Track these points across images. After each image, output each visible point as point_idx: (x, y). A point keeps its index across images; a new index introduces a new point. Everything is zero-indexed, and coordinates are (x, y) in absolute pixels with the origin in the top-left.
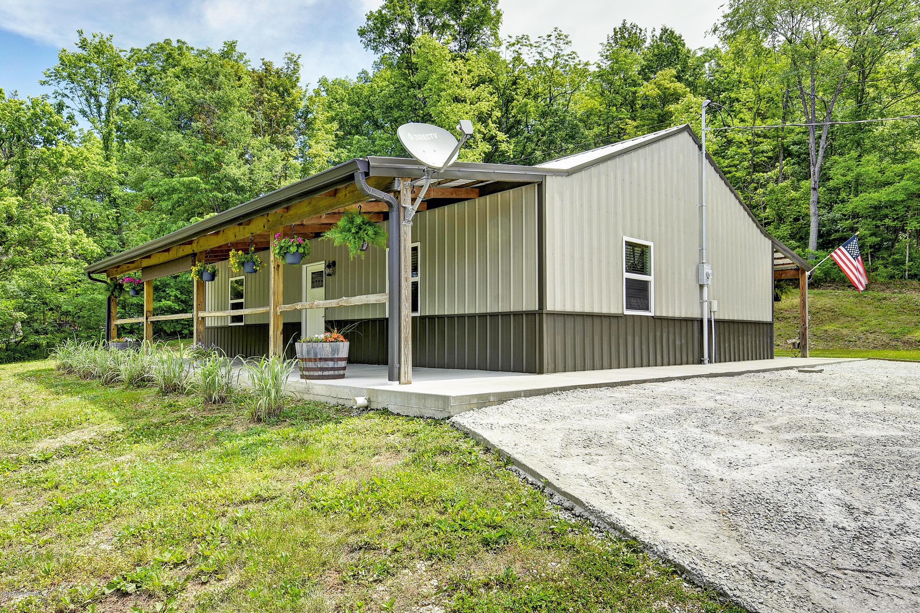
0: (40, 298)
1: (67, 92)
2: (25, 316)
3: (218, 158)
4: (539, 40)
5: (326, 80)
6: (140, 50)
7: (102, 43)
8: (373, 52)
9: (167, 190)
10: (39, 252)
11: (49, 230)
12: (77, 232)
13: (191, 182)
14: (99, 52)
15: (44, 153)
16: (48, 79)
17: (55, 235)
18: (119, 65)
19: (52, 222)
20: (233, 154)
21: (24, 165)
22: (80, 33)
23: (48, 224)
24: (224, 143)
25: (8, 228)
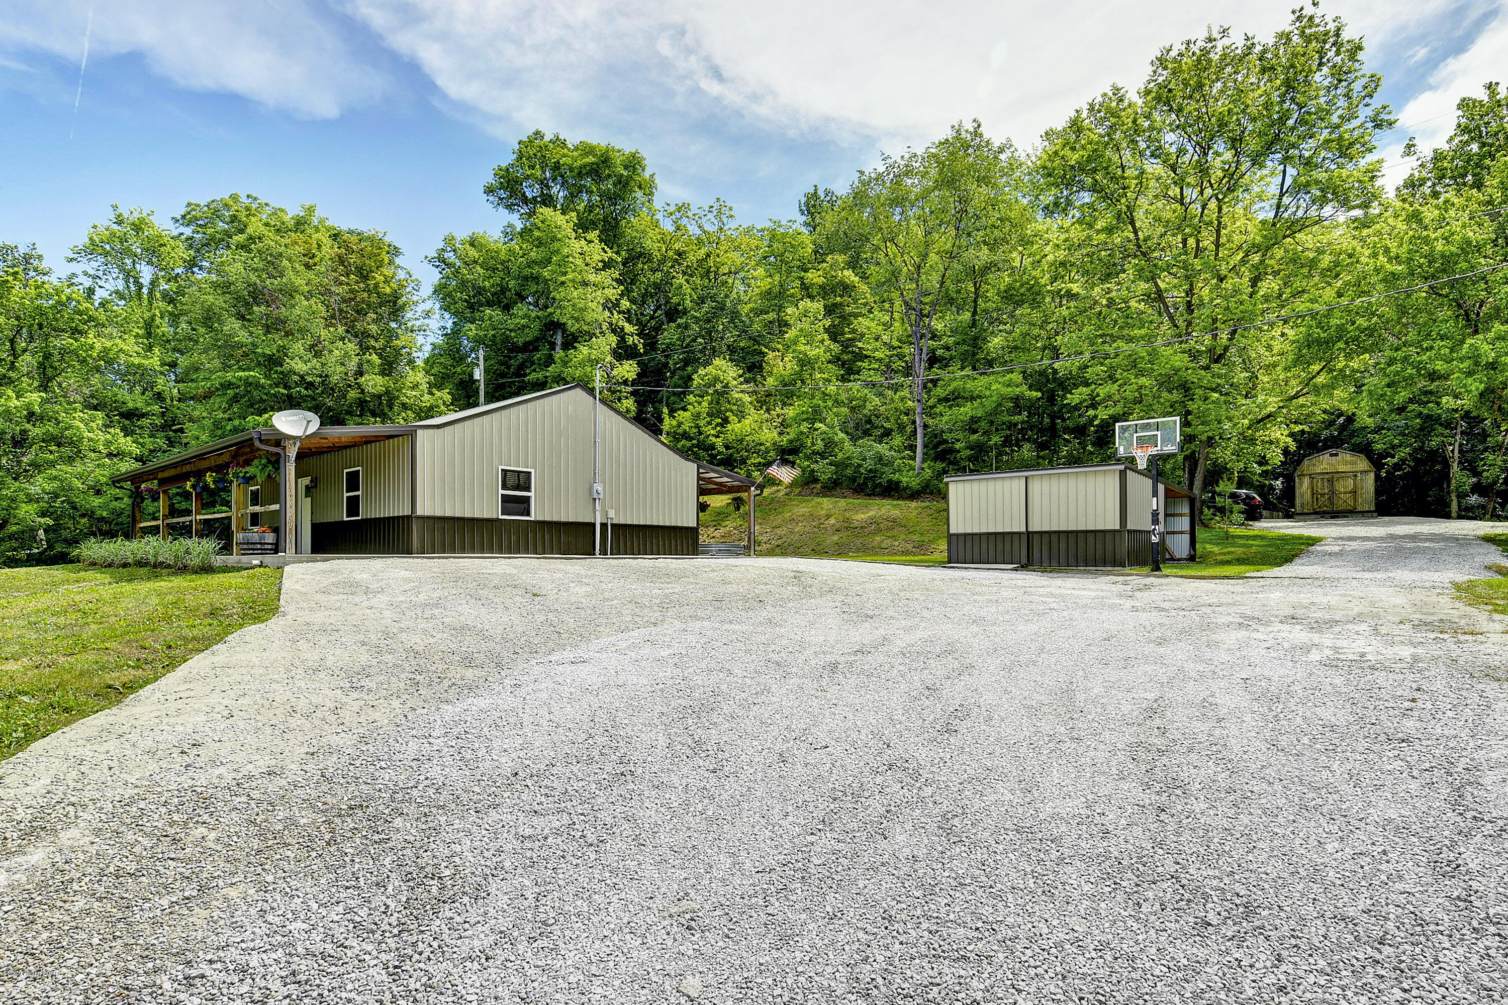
0: (69, 502)
1: (100, 273)
2: (51, 522)
3: (283, 349)
4: (699, 211)
5: (453, 238)
6: (198, 206)
7: (142, 221)
8: (506, 211)
9: (221, 385)
10: (67, 451)
11: (78, 428)
12: (112, 430)
13: (248, 377)
14: (137, 228)
15: (72, 344)
16: (76, 256)
17: (86, 434)
18: (161, 245)
19: (82, 420)
20: (298, 347)
21: (47, 356)
22: (115, 207)
23: (78, 423)
24: (287, 334)
25: (28, 426)
